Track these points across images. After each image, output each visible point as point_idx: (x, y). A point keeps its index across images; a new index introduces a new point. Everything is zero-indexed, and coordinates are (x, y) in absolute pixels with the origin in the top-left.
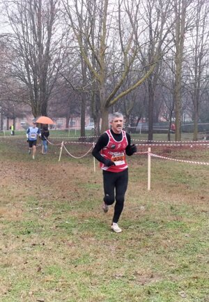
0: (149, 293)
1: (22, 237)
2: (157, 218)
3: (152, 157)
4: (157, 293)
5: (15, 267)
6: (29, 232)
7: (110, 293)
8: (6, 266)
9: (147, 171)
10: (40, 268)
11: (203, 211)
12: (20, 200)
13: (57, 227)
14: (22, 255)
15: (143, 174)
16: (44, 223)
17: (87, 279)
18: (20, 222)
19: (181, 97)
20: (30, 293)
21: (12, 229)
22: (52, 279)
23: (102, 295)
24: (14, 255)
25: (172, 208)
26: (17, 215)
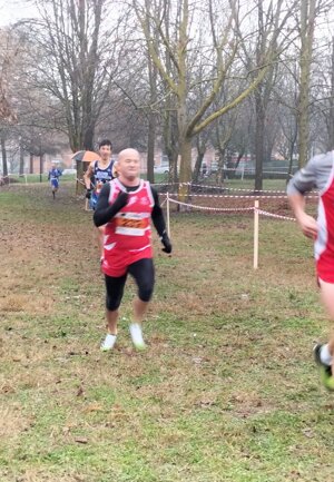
0: (255, 431)
1: (53, 341)
2: (268, 312)
3: (261, 217)
4: (268, 430)
5: (42, 389)
6: (64, 335)
7: (192, 430)
8: (27, 386)
9: (253, 238)
10: (81, 391)
12: (50, 284)
14: (52, 370)
15: (245, 243)
16: (88, 320)
17: (156, 408)
18: (49, 317)
19: (307, 120)
20: (66, 429)
21: (37, 329)
22: (100, 408)
23: (180, 433)
24: (40, 370)
25: (292, 297)
26: (45, 306)
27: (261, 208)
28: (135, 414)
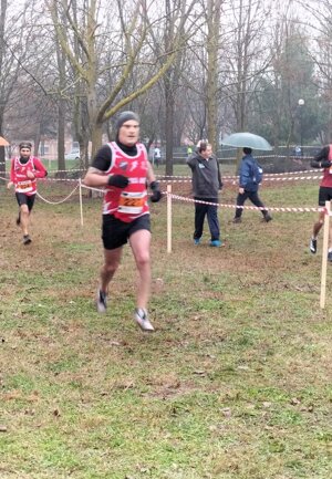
0: (175, 412)
2: (183, 295)
3: (174, 201)
4: (187, 411)
7: (112, 414)
9: (166, 223)
11: (255, 283)
13: (24, 313)
15: (159, 227)
16: (3, 308)
17: (76, 394)
19: (216, 106)
22: (18, 396)
23: (100, 417)
25: (206, 280)
27: (173, 192)
28: (55, 400)
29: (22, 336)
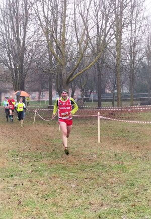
1: (7, 179)
2: (105, 163)
3: (101, 119)
4: (106, 217)
5: (2, 202)
6: (12, 176)
9: (97, 129)
10: (20, 202)
11: (138, 157)
12: (5, 153)
13: (32, 171)
14: (7, 192)
15: (94, 131)
16: (23, 169)
17: (55, 209)
18: (5, 168)
19: (121, 75)
22: (29, 210)
24: (1, 193)
25: (116, 155)
26: (3, 163)
27: (100, 115)
28: (45, 212)
29: (31, 182)
